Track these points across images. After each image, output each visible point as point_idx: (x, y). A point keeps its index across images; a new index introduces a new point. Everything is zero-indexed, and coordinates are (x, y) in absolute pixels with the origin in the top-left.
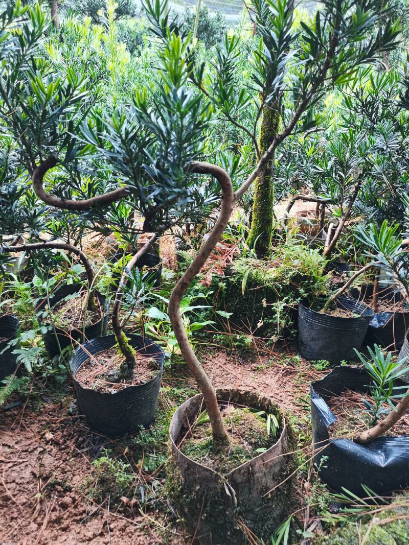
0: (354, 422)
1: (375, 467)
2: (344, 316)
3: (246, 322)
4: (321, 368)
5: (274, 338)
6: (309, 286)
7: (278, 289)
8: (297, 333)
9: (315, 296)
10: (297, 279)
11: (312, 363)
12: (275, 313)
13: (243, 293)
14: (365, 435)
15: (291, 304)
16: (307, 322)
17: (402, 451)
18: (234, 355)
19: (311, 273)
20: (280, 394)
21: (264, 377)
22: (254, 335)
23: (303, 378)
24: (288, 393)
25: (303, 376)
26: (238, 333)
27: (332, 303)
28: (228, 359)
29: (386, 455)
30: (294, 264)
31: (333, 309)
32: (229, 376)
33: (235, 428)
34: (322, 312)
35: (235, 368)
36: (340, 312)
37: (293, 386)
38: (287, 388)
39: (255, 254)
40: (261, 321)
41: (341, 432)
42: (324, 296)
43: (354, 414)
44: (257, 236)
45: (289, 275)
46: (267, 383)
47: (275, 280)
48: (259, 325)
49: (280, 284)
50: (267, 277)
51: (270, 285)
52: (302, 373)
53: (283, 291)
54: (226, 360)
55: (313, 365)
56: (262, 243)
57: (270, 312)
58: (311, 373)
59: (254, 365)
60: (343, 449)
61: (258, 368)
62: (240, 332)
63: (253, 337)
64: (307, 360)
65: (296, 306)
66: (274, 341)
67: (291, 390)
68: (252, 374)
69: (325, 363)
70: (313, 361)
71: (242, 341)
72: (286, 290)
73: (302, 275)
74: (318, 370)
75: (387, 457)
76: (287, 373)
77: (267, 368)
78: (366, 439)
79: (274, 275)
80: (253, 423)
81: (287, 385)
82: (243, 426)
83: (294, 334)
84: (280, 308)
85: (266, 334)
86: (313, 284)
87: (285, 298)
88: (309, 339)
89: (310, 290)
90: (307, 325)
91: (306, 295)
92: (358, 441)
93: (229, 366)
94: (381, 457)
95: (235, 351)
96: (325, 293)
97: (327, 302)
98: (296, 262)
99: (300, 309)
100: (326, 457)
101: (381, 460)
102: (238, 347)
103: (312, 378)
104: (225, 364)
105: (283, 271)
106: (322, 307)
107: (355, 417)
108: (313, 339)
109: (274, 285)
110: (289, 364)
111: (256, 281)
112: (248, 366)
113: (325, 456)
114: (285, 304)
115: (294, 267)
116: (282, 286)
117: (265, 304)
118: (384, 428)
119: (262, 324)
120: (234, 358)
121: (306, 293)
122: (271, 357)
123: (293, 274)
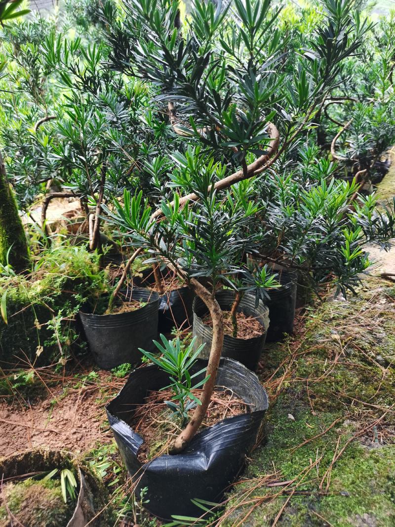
0: (166, 428)
1: (199, 474)
2: (133, 308)
3: (21, 356)
4: (124, 373)
5: (62, 361)
6: (85, 289)
7: (50, 303)
8: (88, 345)
9: (96, 297)
10: (68, 285)
11: (113, 372)
12: (53, 332)
13: (6, 322)
14: (179, 442)
15: (71, 315)
16: (94, 329)
17: (219, 442)
18: (16, 400)
19: (84, 274)
20: (84, 426)
21: (61, 412)
22: (35, 367)
23: (106, 393)
24: (94, 420)
25: (106, 391)
26: (14, 372)
27: (116, 298)
28: (10, 409)
29: (206, 455)
30: (61, 270)
31: (119, 305)
32: (16, 430)
33: (16, 519)
34: (108, 312)
35: (22, 416)
36: (127, 305)
37: (97, 408)
38: (91, 414)
39: (11, 271)
40: (39, 347)
41: (154, 449)
42: (107, 294)
43: (164, 419)
44: (7, 248)
45: (58, 284)
46: (65, 418)
47: (43, 293)
48: (38, 353)
49: (50, 296)
50: (32, 293)
51: (37, 301)
52: (105, 388)
53: (56, 303)
54: (8, 410)
55: (115, 374)
56: (18, 256)
57: (47, 334)
58: (113, 384)
59: (45, 402)
60: (160, 471)
61: (51, 405)
62: (17, 370)
63: (35, 370)
64: (107, 370)
65: (77, 316)
66: (63, 364)
67: (97, 414)
68: (45, 415)
69: (126, 366)
70: (113, 370)
71: (21, 380)
72: (60, 301)
73: (73, 278)
74: (121, 377)
75: (208, 456)
76: (87, 395)
77: (62, 399)
78: (181, 446)
79: (39, 289)
80: (41, 498)
81: (89, 410)
82: (27, 509)
83: (84, 347)
84: (58, 325)
85: (52, 359)
86: (90, 284)
87: (60, 311)
88: (102, 347)
89: (88, 292)
90: (94, 332)
91: (85, 299)
92: (174, 452)
93: (13, 416)
94: (202, 460)
95: (17, 395)
96: (106, 290)
97: (110, 301)
98: (63, 267)
99: (82, 317)
100: (145, 489)
101: (202, 463)
102: (19, 388)
103: (116, 389)
104: (8, 416)
105: (50, 281)
106: (107, 307)
107: (166, 421)
108: (105, 346)
109: (42, 300)
110: (87, 384)
111: (19, 302)
112: (38, 407)
113: (143, 488)
114: (62, 318)
115: (61, 272)
116: (54, 298)
117: (39, 326)
118: (196, 424)
119: (42, 350)
120: (18, 404)
121: (83, 297)
122: (64, 384)
123: (63, 280)
